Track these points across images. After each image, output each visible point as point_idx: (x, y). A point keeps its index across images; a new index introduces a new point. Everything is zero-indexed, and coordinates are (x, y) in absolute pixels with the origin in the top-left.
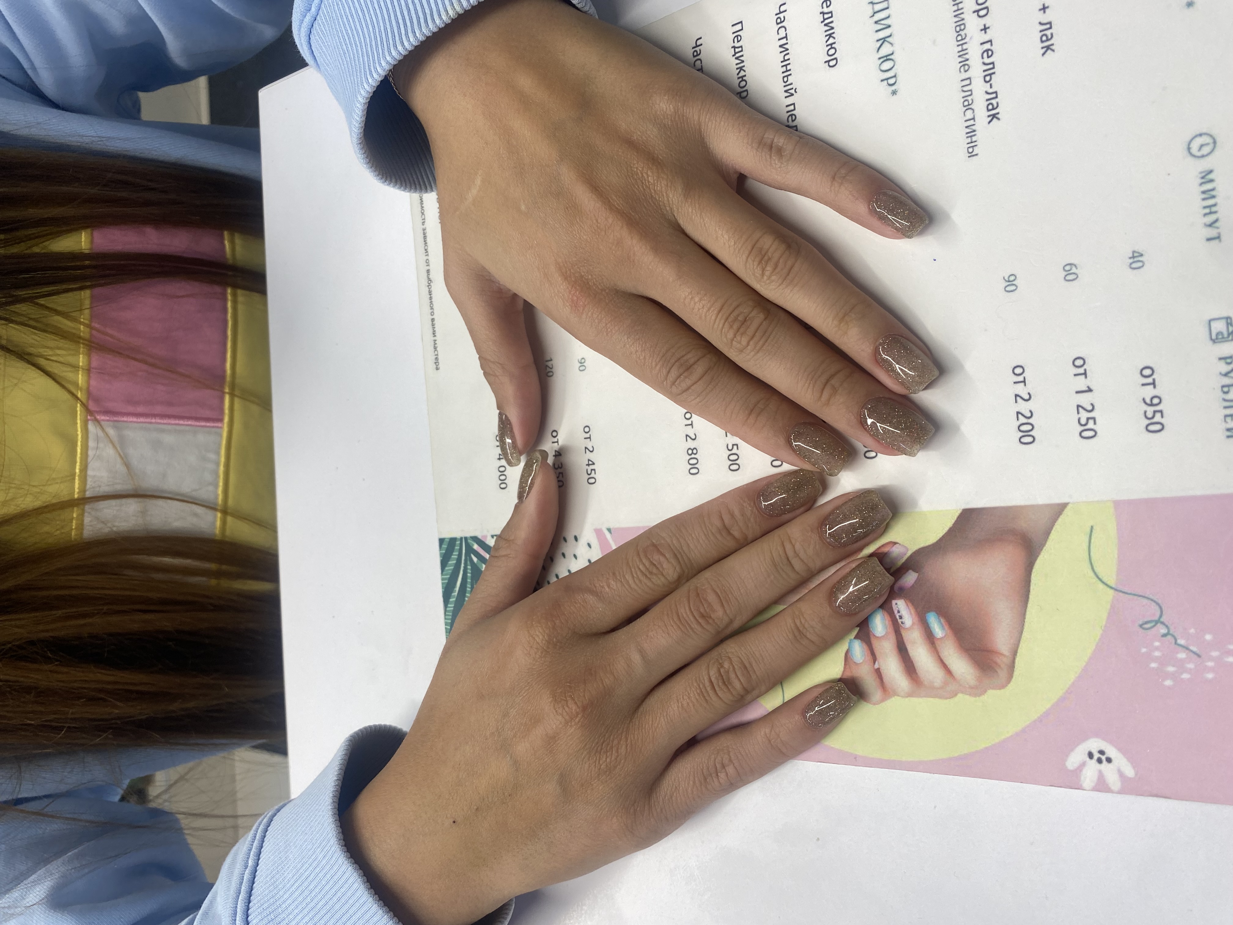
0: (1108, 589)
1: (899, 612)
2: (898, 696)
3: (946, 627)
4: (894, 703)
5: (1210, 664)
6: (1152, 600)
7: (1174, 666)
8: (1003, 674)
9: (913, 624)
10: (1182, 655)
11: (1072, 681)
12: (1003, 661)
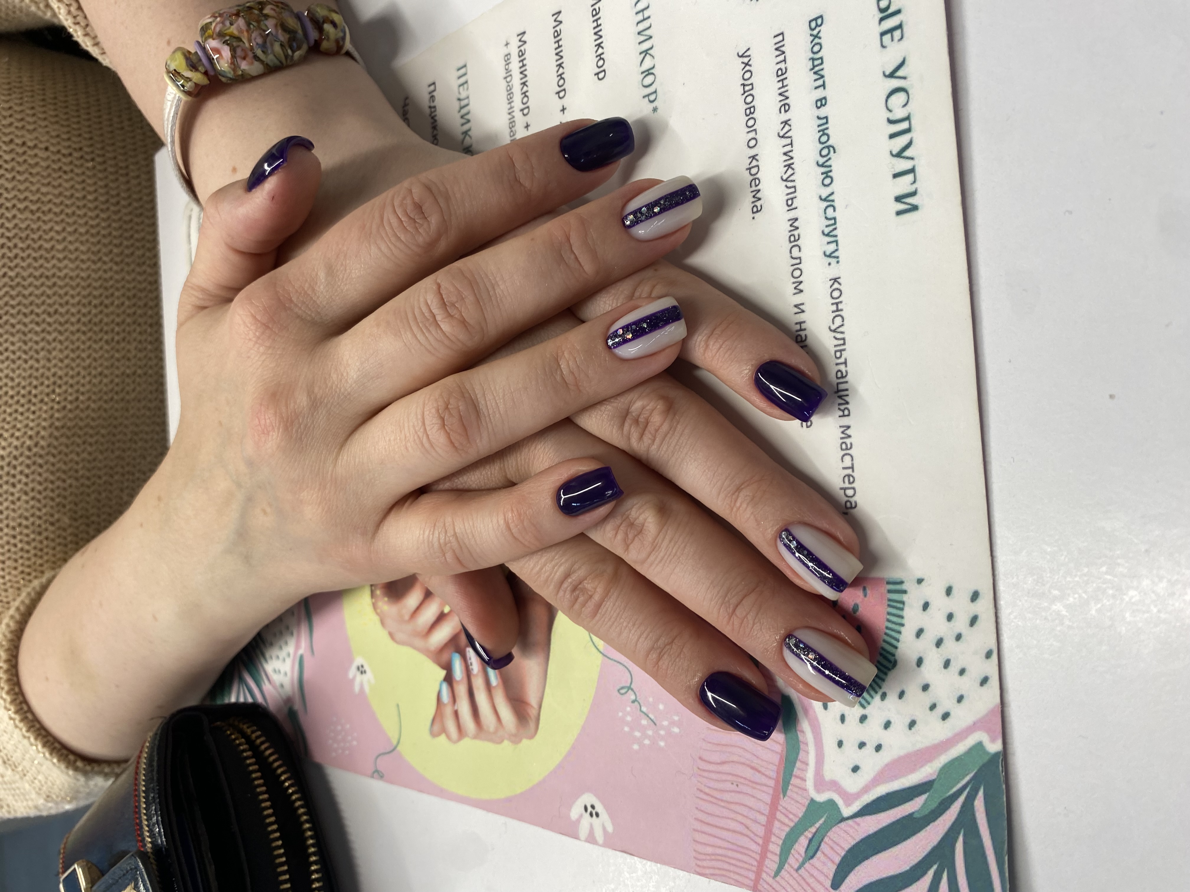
0: (599, 653)
1: (470, 659)
2: (468, 737)
3: (499, 677)
4: (466, 742)
5: (662, 732)
6: (626, 667)
7: (639, 731)
8: (532, 725)
9: (479, 671)
10: (644, 722)
11: (576, 737)
12: (533, 712)
